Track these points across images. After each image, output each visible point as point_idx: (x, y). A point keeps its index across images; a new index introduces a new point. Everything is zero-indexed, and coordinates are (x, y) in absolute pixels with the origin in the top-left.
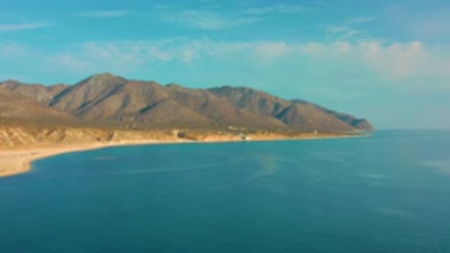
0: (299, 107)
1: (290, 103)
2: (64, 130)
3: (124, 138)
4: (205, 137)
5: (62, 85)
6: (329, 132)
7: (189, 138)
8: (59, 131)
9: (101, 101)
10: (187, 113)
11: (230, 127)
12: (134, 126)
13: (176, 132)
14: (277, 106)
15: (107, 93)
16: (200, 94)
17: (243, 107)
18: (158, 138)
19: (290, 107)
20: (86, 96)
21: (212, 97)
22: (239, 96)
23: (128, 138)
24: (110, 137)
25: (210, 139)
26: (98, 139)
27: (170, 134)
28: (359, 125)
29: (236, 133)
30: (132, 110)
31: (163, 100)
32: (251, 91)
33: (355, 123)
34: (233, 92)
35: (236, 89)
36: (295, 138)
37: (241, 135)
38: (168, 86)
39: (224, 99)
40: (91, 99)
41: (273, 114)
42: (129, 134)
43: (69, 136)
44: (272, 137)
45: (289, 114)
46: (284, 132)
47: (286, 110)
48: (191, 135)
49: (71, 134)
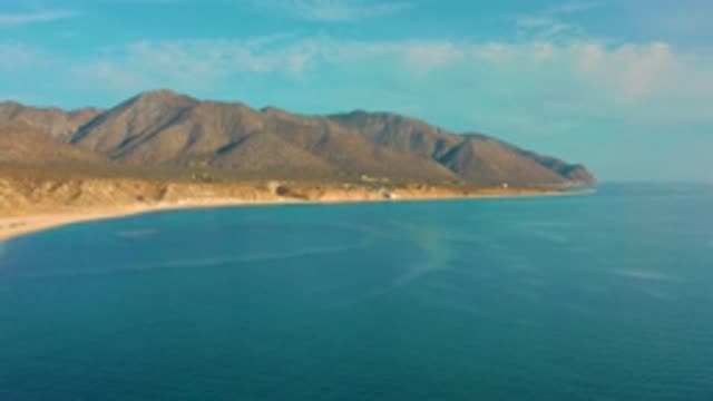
0: (477, 146)
1: (462, 139)
2: (80, 183)
3: (185, 196)
4: (322, 194)
5: (93, 110)
6: (526, 187)
7: (296, 196)
8: (71, 183)
9: (154, 134)
10: (295, 154)
11: (364, 178)
12: (205, 175)
13: (273, 185)
14: (440, 143)
15: (163, 122)
16: (315, 123)
17: (386, 144)
18: (242, 196)
19: (463, 144)
20: (131, 128)
21: (335, 129)
22: (380, 127)
23: (192, 196)
24: (160, 195)
25: (332, 197)
26: (140, 198)
27: (263, 188)
28: (572, 174)
29: (374, 187)
30: (205, 149)
31: (255, 133)
32: (398, 120)
33: (567, 171)
34: (369, 121)
35: (374, 116)
36: (472, 196)
37: (383, 190)
38: (264, 110)
39: (356, 132)
40: (138, 131)
41: (434, 156)
42: (192, 188)
43: (88, 192)
44: (434, 194)
45: (460, 156)
46: (453, 185)
47: (454, 151)
48: (299, 191)
49: (91, 189)
